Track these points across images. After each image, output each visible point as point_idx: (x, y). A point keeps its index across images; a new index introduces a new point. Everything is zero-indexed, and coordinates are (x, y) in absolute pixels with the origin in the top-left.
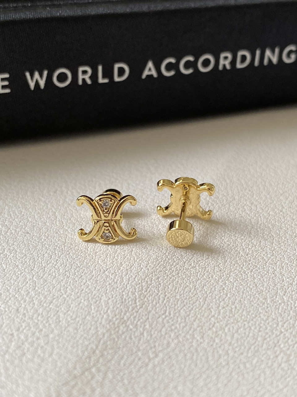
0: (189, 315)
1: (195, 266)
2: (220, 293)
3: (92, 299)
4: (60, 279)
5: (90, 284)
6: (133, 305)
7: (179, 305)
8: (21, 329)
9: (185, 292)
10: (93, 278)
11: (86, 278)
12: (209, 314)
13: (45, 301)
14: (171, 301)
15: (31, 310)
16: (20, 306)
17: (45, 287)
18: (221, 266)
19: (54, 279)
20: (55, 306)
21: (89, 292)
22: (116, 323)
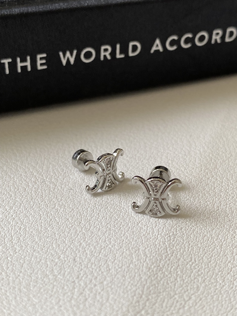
0: (210, 262)
1: (209, 217)
2: (232, 241)
3: (132, 248)
4: (104, 231)
5: (128, 235)
6: (165, 254)
7: (201, 253)
8: (80, 276)
9: (204, 241)
10: (130, 230)
11: (124, 230)
12: (227, 260)
13: (95, 252)
14: (194, 250)
15: (85, 259)
16: (76, 256)
17: (93, 238)
18: (230, 216)
19: (99, 231)
20: (104, 256)
21: (128, 242)
22: (154, 270)
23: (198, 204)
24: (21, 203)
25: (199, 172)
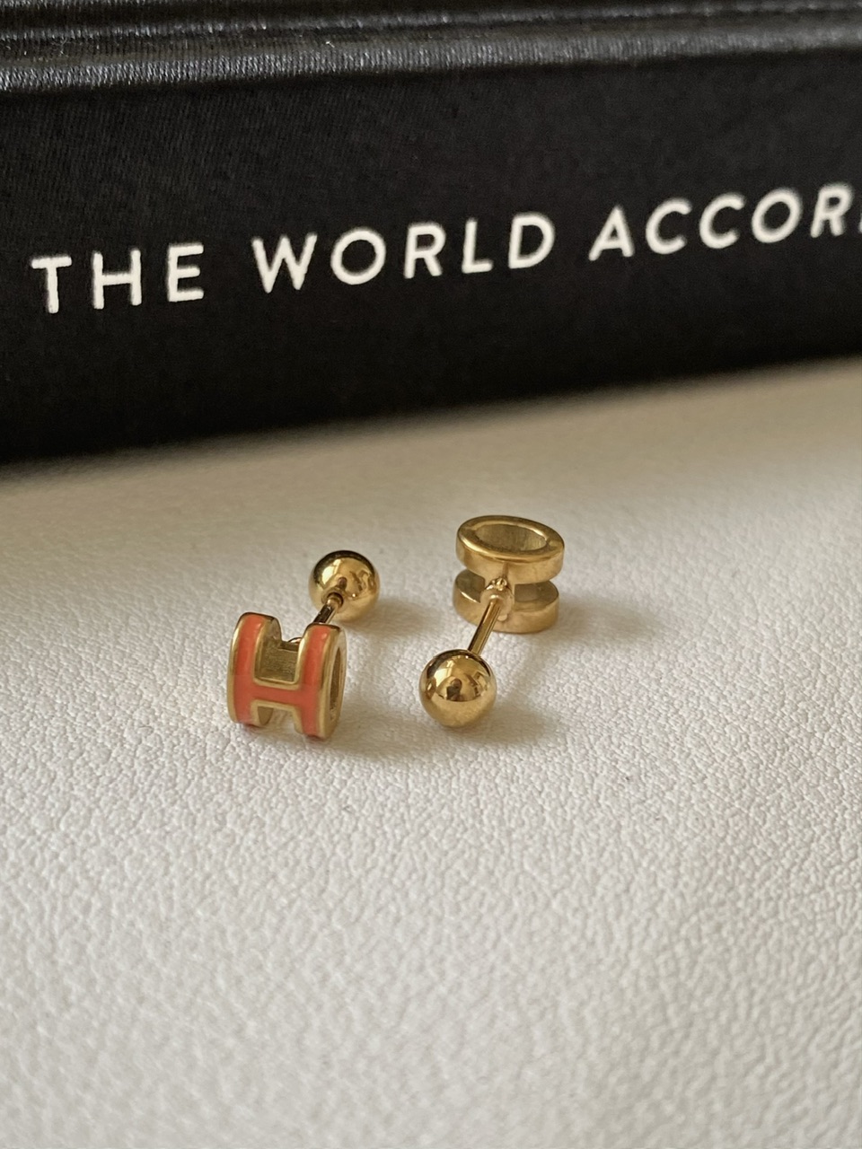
23: (779, 833)
24: (93, 806)
25: (774, 709)
